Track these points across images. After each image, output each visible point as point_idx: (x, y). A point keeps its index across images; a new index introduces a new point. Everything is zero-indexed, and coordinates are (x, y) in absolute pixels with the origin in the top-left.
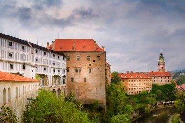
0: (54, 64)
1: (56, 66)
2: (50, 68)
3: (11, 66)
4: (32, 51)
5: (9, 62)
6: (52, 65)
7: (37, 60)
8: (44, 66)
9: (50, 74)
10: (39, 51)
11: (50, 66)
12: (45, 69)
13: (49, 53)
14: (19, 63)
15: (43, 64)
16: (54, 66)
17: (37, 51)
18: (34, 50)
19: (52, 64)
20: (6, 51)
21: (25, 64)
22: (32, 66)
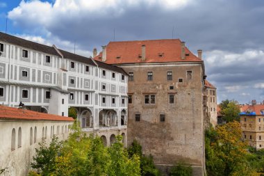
0: (104, 87)
1: (107, 91)
2: (96, 95)
3: (25, 94)
4: (63, 65)
5: (22, 86)
6: (99, 91)
7: (72, 81)
8: (85, 92)
9: (95, 106)
10: (76, 64)
11: (97, 92)
12: (87, 97)
13: (94, 68)
14: (40, 88)
15: (83, 89)
16: (103, 92)
17: (73, 66)
18: (68, 63)
19: (101, 87)
20: (16, 67)
21: (50, 88)
22: (63, 92)
